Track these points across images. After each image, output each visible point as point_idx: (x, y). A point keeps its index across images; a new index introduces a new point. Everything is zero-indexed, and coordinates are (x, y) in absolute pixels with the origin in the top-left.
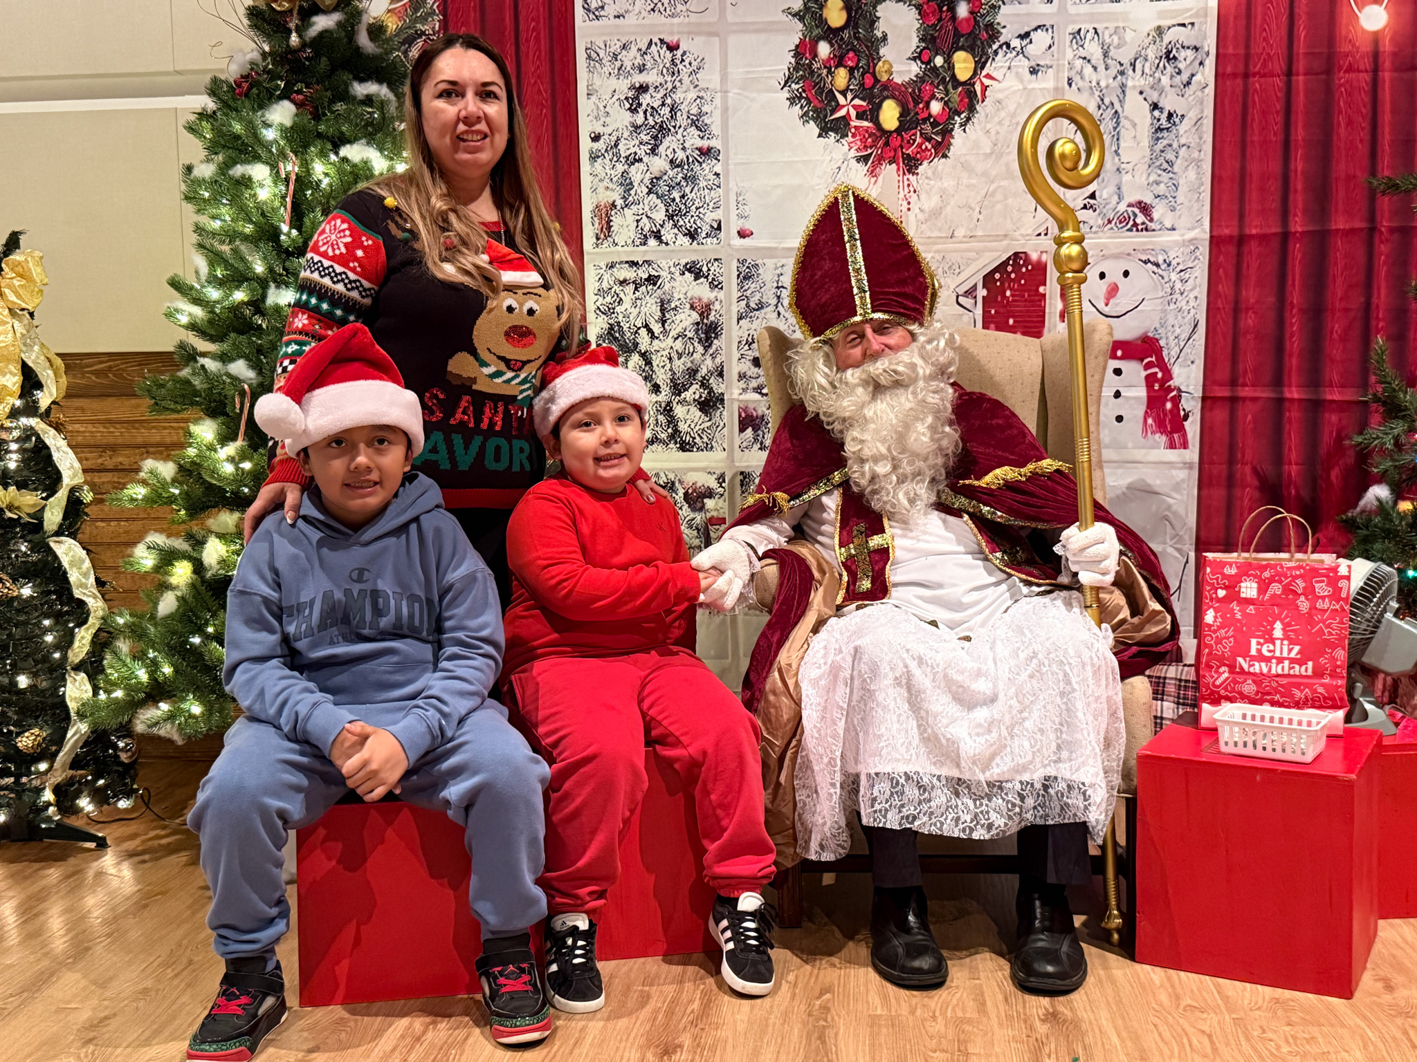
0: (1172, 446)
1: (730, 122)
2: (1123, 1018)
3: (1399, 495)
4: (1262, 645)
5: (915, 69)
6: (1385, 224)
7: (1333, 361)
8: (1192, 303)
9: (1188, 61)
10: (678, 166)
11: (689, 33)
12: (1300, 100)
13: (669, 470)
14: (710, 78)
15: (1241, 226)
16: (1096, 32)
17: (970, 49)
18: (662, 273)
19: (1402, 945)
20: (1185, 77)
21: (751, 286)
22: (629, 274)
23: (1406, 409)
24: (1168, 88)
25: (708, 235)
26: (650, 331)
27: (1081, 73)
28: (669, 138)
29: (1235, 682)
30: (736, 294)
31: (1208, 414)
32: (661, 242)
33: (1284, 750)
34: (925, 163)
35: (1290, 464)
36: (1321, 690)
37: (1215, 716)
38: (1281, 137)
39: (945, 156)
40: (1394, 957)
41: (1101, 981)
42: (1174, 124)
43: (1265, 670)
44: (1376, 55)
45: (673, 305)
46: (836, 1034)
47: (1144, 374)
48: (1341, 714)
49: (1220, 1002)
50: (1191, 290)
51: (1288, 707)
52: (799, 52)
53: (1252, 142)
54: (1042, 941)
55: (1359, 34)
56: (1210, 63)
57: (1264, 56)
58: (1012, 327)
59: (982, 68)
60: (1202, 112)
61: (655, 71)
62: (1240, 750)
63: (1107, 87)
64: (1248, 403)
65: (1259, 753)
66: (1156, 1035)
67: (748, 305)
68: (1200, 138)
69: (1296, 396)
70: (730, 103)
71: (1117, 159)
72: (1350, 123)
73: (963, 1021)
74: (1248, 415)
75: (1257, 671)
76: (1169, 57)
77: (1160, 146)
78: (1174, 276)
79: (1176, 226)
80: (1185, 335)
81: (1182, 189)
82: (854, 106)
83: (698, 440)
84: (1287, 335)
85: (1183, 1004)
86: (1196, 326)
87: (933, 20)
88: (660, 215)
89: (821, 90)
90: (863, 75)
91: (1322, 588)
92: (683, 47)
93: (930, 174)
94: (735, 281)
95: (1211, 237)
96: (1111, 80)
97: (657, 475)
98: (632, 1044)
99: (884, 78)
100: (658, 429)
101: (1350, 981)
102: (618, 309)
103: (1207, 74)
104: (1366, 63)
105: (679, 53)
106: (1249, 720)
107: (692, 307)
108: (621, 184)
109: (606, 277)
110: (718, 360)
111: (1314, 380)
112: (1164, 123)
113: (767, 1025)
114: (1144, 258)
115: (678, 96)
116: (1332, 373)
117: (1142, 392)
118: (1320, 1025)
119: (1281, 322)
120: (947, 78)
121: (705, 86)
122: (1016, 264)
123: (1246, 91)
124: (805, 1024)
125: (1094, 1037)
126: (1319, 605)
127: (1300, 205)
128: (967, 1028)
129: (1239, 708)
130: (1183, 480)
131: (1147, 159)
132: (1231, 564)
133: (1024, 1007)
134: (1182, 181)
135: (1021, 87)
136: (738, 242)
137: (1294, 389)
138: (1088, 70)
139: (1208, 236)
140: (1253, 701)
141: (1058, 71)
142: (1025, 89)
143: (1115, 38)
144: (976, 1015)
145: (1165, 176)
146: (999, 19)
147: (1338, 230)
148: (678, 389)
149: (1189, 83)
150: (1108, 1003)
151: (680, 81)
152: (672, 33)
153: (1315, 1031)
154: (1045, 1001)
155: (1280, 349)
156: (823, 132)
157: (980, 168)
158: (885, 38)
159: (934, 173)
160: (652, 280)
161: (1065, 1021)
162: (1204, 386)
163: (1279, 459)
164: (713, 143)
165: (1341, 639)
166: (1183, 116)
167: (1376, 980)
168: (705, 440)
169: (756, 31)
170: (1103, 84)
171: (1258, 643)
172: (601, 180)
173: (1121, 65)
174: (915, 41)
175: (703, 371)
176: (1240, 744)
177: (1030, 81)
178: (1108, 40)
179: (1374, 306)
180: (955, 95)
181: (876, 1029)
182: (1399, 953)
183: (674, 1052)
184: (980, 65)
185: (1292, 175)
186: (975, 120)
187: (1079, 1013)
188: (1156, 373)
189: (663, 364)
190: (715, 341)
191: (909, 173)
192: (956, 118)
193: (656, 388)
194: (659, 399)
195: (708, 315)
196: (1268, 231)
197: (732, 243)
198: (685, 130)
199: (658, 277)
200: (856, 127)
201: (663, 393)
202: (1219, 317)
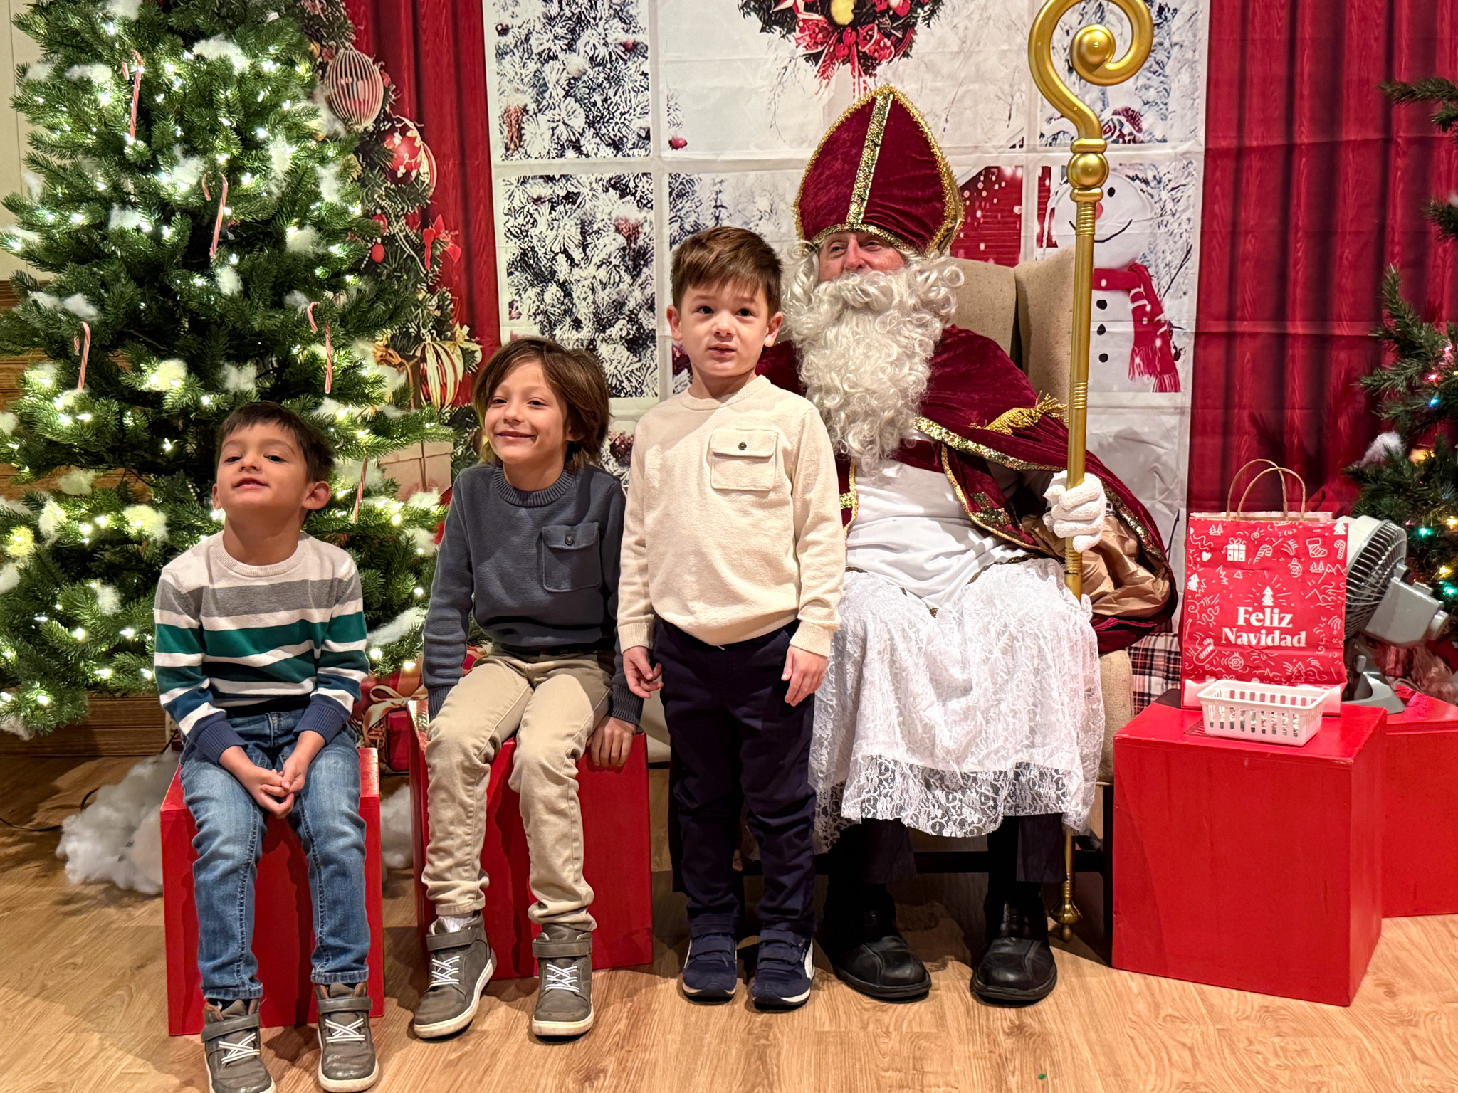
0: (1162, 389)
1: (660, 13)
2: (1097, 1031)
3: (1411, 443)
4: (1250, 613)
6: (1402, 135)
7: (1342, 290)
8: (1185, 226)
10: (599, 65)
15: (1240, 137)
18: (582, 190)
19: (1408, 946)
21: (686, 205)
22: (544, 190)
23: (1421, 346)
25: (635, 146)
26: (569, 257)
28: (589, 32)
29: (1221, 655)
30: (667, 215)
31: (1200, 351)
32: (581, 153)
33: (1274, 732)
34: (884, 63)
35: (1293, 408)
36: (1315, 663)
37: (1200, 695)
38: (1284, 36)
39: (906, 55)
40: (1398, 959)
41: (1073, 990)
42: (1166, 20)
43: (1254, 642)
45: (595, 228)
46: (779, 1054)
47: (1131, 306)
48: (1337, 690)
49: (1203, 1011)
50: (1184, 211)
51: (1279, 683)
53: (1253, 40)
54: (1007, 947)
58: (984, 252)
60: (1197, 5)
62: (1227, 732)
64: (1247, 339)
65: (1247, 734)
66: (1132, 1048)
67: (682, 228)
68: (1195, 36)
69: (1300, 331)
72: (1364, 18)
73: (919, 1036)
74: (1246, 354)
75: (1245, 643)
78: (1165, 195)
79: (1167, 137)
80: (1177, 263)
81: (1175, 94)
83: (626, 384)
84: (1291, 262)
85: (1163, 1014)
86: (1188, 252)
88: (579, 122)
91: (1316, 550)
93: (889, 74)
94: (666, 199)
95: (1207, 150)
98: (550, 1071)
101: (1347, 987)
102: (532, 232)
106: (1237, 699)
107: (618, 230)
108: (534, 86)
109: (517, 194)
110: (648, 292)
111: (1321, 312)
112: (1156, 20)
113: (702, 1046)
114: (1132, 174)
116: (1343, 305)
117: (1128, 328)
118: (1313, 1035)
119: (1284, 247)
122: (988, 182)
124: (744, 1043)
125: (1064, 1051)
126: (1314, 568)
127: (1307, 113)
128: (924, 1043)
129: (1227, 685)
130: (1174, 428)
132: (1216, 524)
133: (988, 1020)
134: (1173, 86)
136: (670, 153)
137: (1298, 323)
139: (1203, 149)
140: (1240, 677)
144: (933, 1030)
145: (1155, 81)
147: (1349, 142)
148: (602, 324)
150: (1081, 1014)
153: (1307, 1042)
154: (1011, 1013)
155: (1283, 278)
156: (767, 26)
157: (945, 71)
159: (894, 75)
160: (571, 198)
161: (1032, 1035)
162: (1198, 320)
163: (1280, 404)
164: (640, 38)
165: (1337, 606)
166: (1175, 10)
167: (1377, 985)
168: (635, 383)
171: (1247, 612)
172: (510, 81)
175: (631, 304)
176: (1227, 726)
179: (1389, 228)
181: (822, 1047)
182: (1403, 955)
183: (597, 1077)
185: (1298, 79)
186: (940, 13)
187: (1048, 1025)
188: (1144, 306)
189: (584, 295)
190: (645, 270)
191: (866, 72)
192: (919, 10)
193: (577, 324)
194: (581, 336)
195: (636, 238)
196: (1271, 143)
197: (663, 154)
198: (607, 22)
199: (578, 194)
200: (804, 21)
201: (586, 330)
202: (1215, 241)
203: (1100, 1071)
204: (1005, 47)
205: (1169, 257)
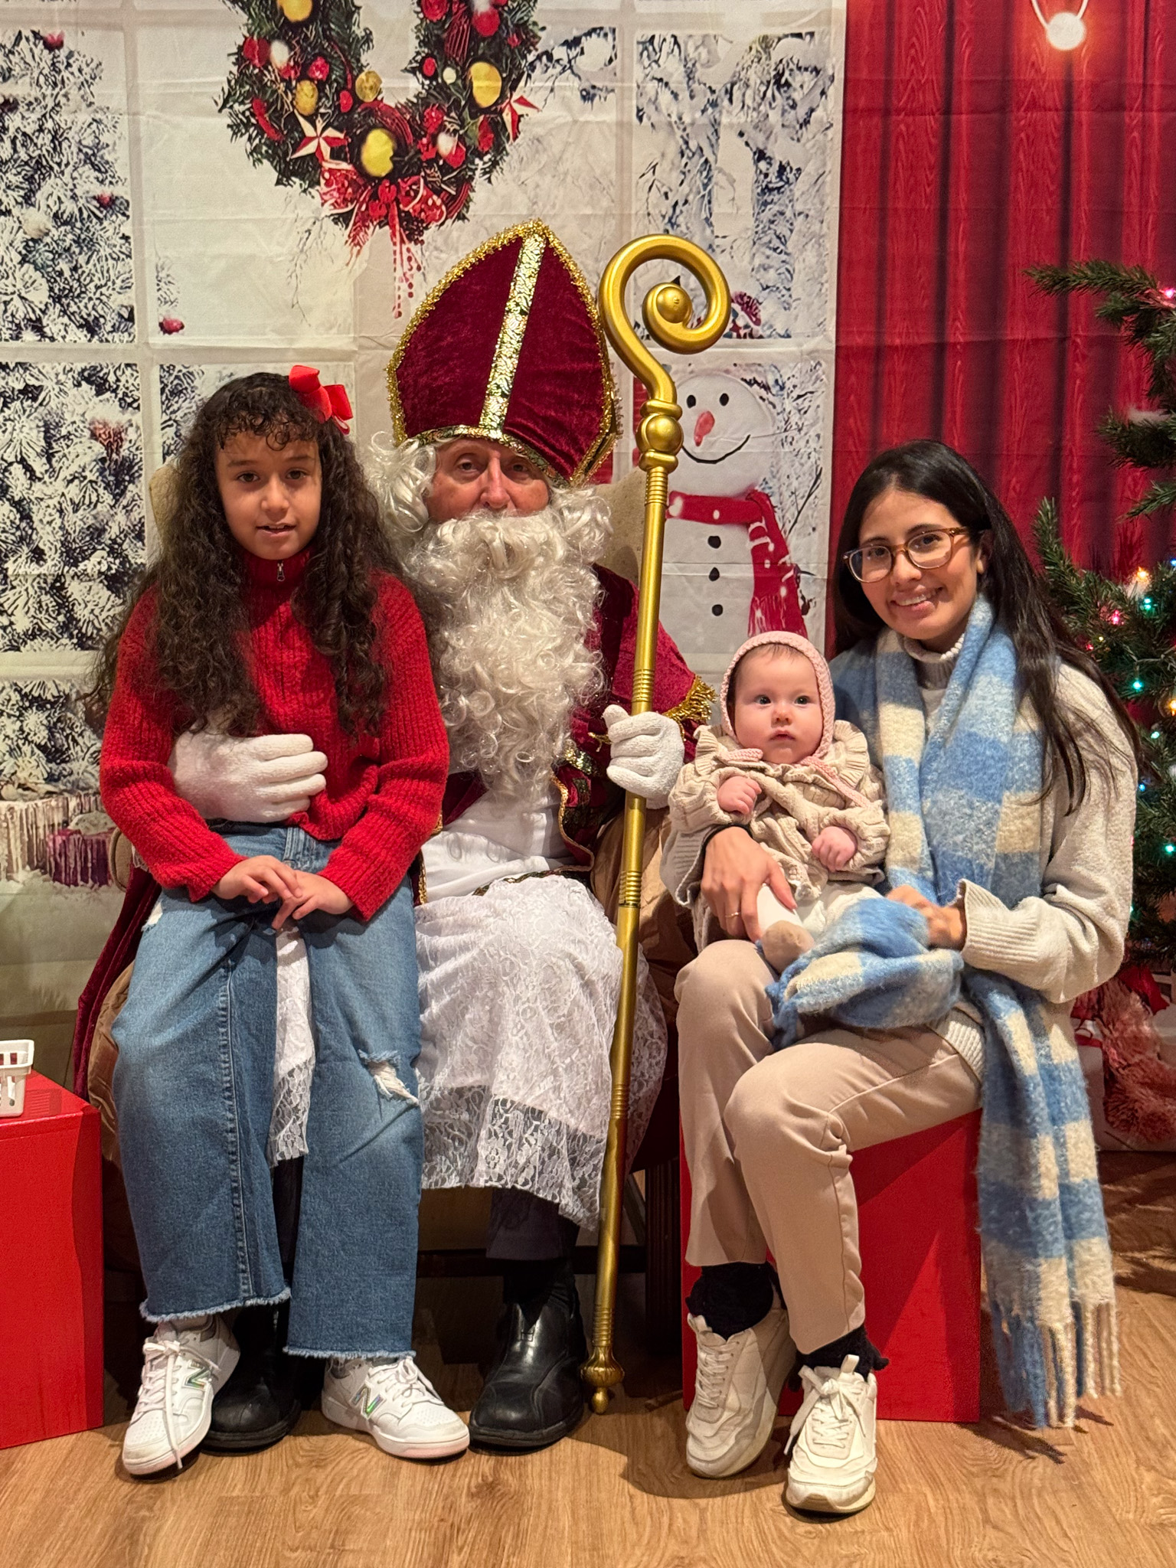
1: (144, 159)
5: (414, 86)
6: (1080, 333)
8: (813, 444)
9: (806, 90)
10: (65, 223)
11: (77, 24)
12: (962, 151)
13: (62, 678)
14: (110, 92)
15: (879, 333)
16: (676, 42)
17: (495, 60)
18: (45, 383)
20: (801, 112)
21: (183, 404)
24: (778, 128)
25: (115, 329)
26: (28, 468)
27: (655, 102)
28: (51, 181)
30: (159, 418)
32: (43, 335)
34: (433, 226)
38: (935, 204)
39: (461, 217)
42: (788, 182)
44: (1068, 86)
45: (64, 432)
47: (750, 545)
50: (812, 425)
52: (243, 56)
53: (896, 210)
54: (517, 1375)
55: (1046, 55)
56: (836, 91)
57: (913, 82)
59: (513, 88)
60: (824, 165)
61: (27, 79)
63: (692, 124)
67: (178, 435)
68: (822, 203)
70: (143, 129)
71: (708, 231)
72: (1033, 184)
76: (780, 82)
77: (767, 215)
78: (789, 405)
79: (791, 331)
80: (804, 491)
81: (799, 277)
82: (326, 139)
86: (818, 477)
87: (439, 16)
88: (40, 296)
89: (277, 115)
90: (338, 92)
92: (69, 44)
93: (440, 242)
94: (156, 398)
95: (837, 347)
96: (698, 114)
97: (42, 685)
99: (369, 98)
100: (42, 616)
103: (832, 108)
104: (1054, 98)
105: (62, 54)
107: (94, 436)
110: (135, 516)
112: (775, 182)
114: (749, 377)
115: (63, 118)
117: (747, 572)
120: (463, 101)
121: (104, 104)
123: (886, 135)
127: (963, 306)
131: (750, 233)
134: (797, 267)
135: (569, 119)
136: (161, 340)
138: (665, 97)
139: (833, 347)
141: (622, 98)
142: (575, 122)
143: (703, 51)
144: (377, 1492)
145: (776, 259)
146: (535, 16)
147: (1014, 342)
148: (72, 555)
149: (806, 122)
151: (66, 96)
152: (51, 24)
156: (284, 177)
158: (368, 38)
160: (31, 392)
161: (504, 1495)
164: (118, 191)
166: (799, 170)
169: (178, 24)
170: (687, 119)
173: (713, 92)
174: (411, 47)
175: (113, 531)
177: (582, 112)
178: (692, 55)
179: (1067, 453)
180: (474, 127)
184: (510, 84)
185: (951, 260)
186: (504, 165)
187: (529, 1482)
188: (767, 544)
189: (49, 519)
190: (131, 487)
191: (410, 240)
192: (477, 161)
193: (38, 555)
194: (43, 570)
195: (119, 447)
196: (917, 341)
197: (151, 341)
198: (76, 169)
199: (40, 388)
200: (330, 171)
201: (50, 563)
202: (850, 463)
203: (575, 1543)
204: (588, 211)
205: (795, 484)
